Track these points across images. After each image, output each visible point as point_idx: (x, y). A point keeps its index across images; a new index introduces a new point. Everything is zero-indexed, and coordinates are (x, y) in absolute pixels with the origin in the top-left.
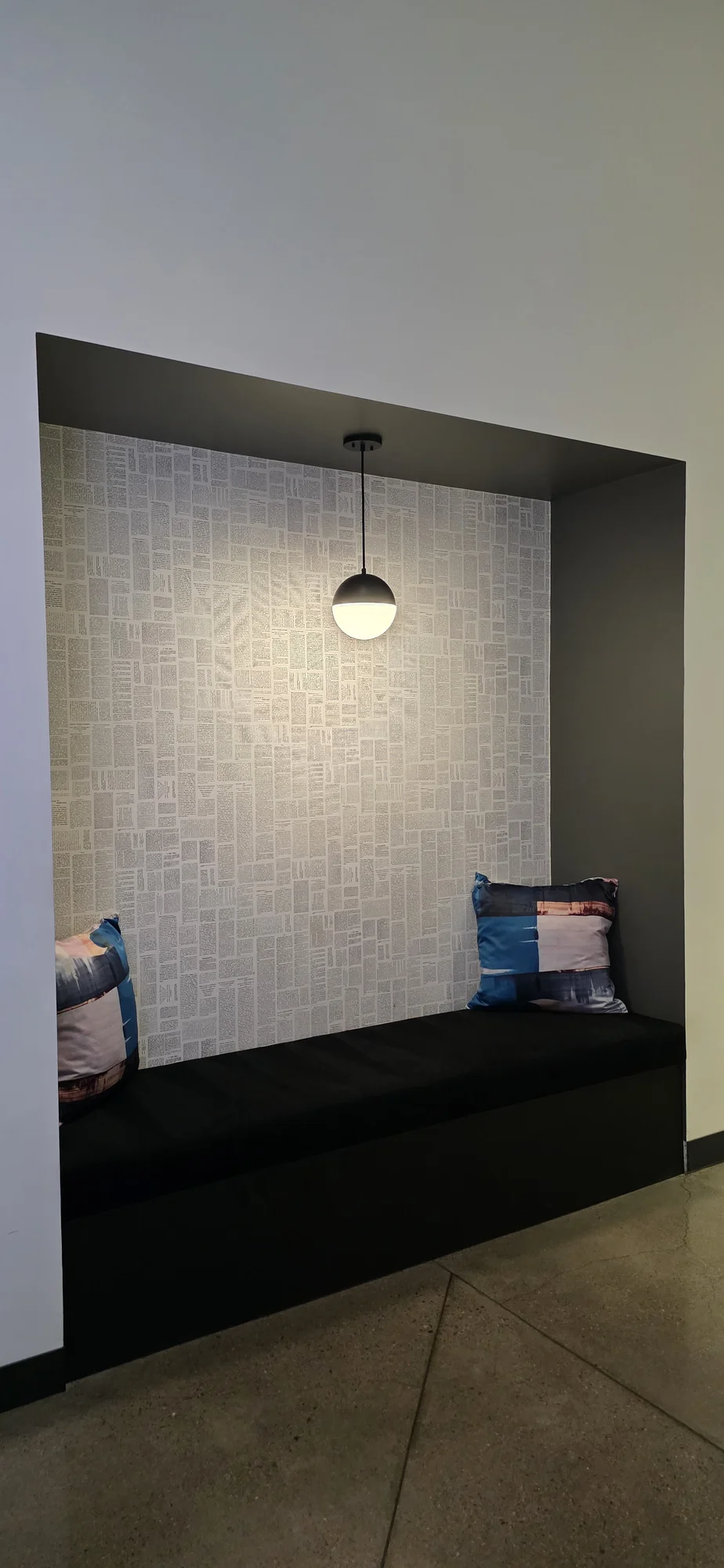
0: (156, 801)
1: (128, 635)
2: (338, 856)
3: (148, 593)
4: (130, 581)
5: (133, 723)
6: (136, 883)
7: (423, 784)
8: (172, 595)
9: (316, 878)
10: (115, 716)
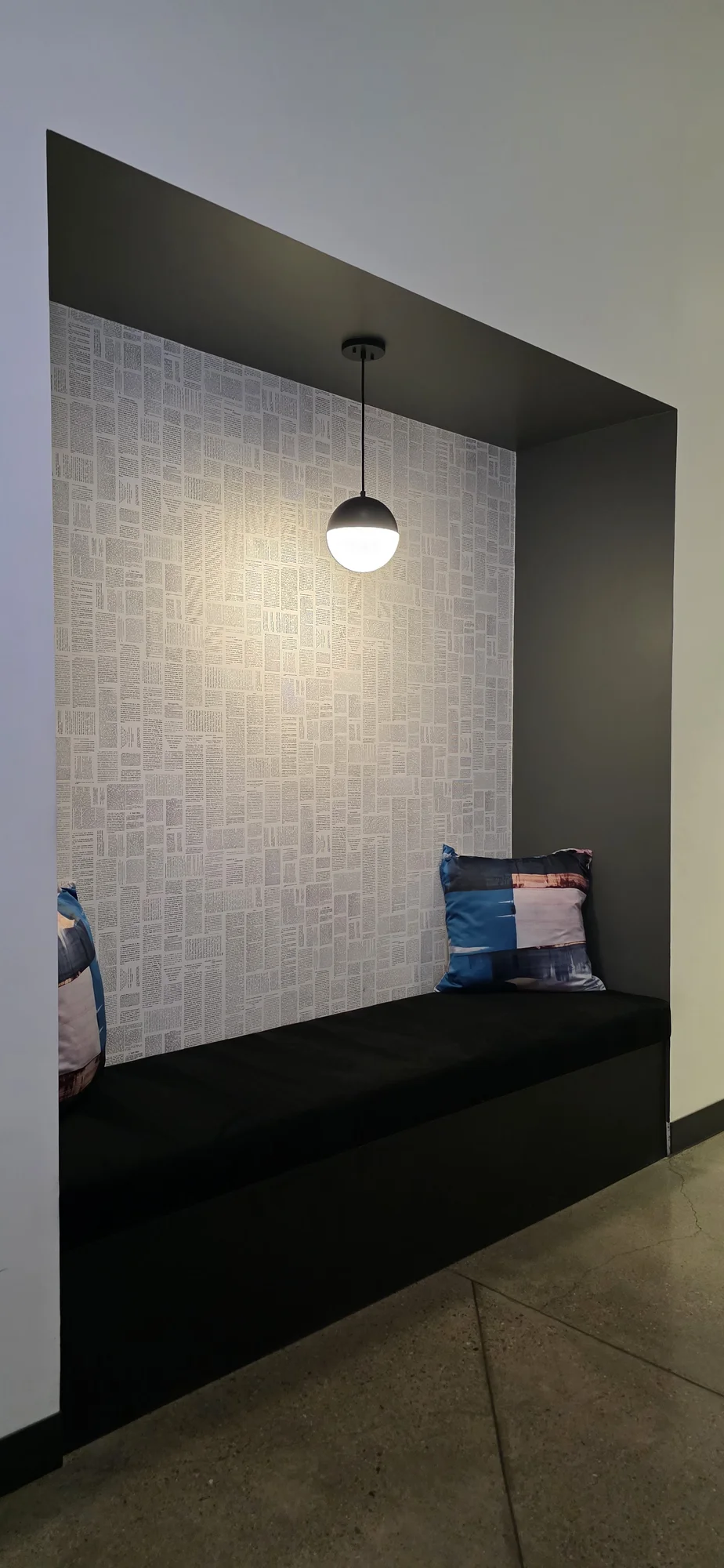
0: (119, 750)
1: (91, 551)
2: (311, 824)
3: (113, 503)
4: (93, 487)
5: (94, 656)
6: (95, 847)
7: (395, 746)
8: (139, 509)
9: (288, 847)
10: (74, 646)
